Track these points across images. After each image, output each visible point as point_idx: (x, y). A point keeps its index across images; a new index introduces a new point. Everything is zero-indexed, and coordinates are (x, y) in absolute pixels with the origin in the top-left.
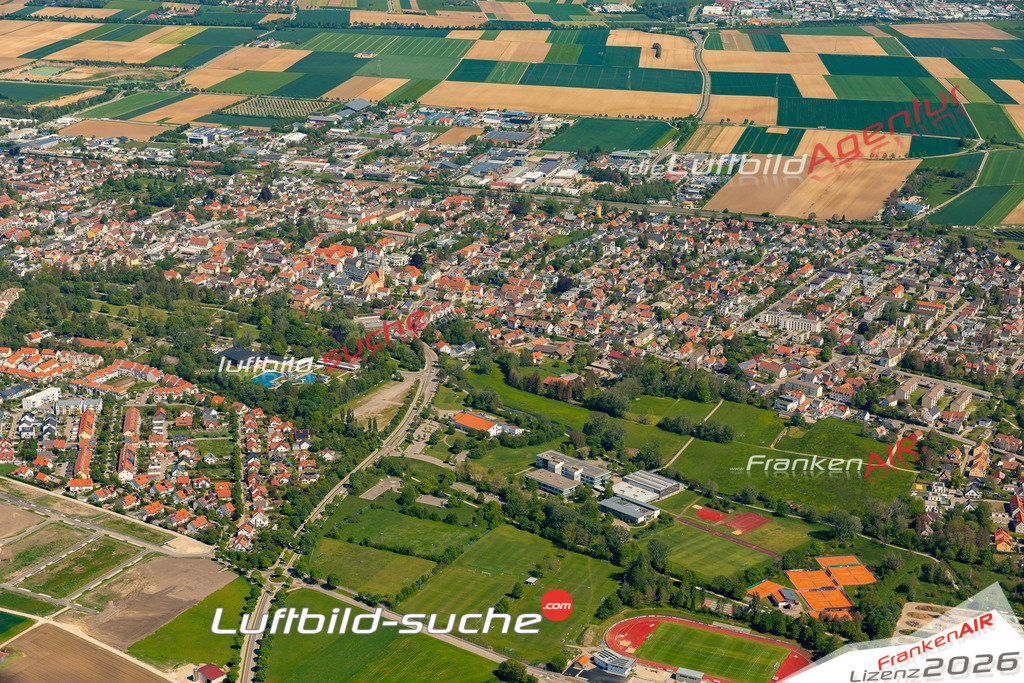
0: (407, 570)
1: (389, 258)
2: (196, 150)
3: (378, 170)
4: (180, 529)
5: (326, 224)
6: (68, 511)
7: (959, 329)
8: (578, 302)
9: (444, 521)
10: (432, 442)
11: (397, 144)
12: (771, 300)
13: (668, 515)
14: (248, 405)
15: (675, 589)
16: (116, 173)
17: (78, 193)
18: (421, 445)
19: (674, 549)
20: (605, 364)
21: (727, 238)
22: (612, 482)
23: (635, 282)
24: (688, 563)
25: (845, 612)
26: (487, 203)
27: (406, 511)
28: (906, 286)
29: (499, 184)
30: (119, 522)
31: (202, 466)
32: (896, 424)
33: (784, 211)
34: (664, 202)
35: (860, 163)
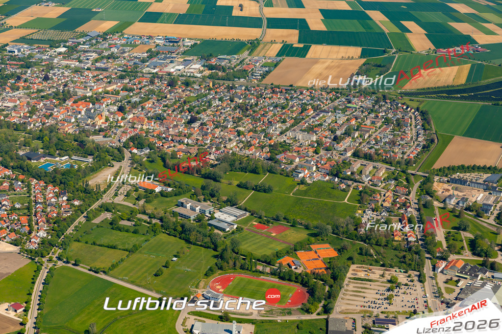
0: (114, 256)
1: (107, 108)
2: (12, 56)
3: (103, 66)
4: (2, 239)
5: (76, 92)
7: (381, 138)
8: (200, 128)
9: (133, 232)
10: (128, 195)
11: (113, 53)
12: (293, 126)
13: (241, 227)
14: (37, 179)
15: (243, 261)
18: (122, 197)
19: (243, 243)
20: (212, 157)
21: (272, 97)
22: (214, 213)
23: (227, 118)
24: (249, 249)
25: (323, 270)
26: (156, 81)
27: (114, 228)
28: (356, 118)
29: (162, 72)
31: (13, 209)
32: (350, 183)
33: (300, 84)
34: (243, 80)
35: (337, 61)
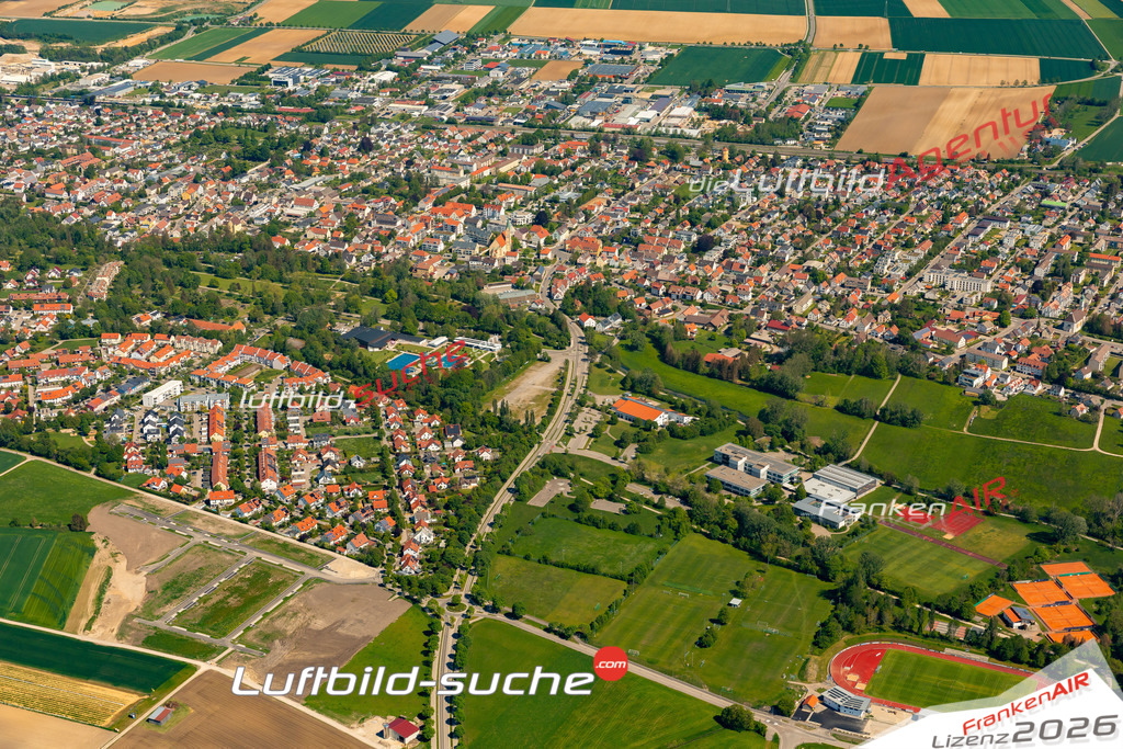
0: (595, 593)
1: (512, 216)
2: (283, 94)
3: (481, 113)
4: (338, 548)
5: (437, 178)
6: (212, 530)
8: (724, 263)
9: (625, 531)
10: (595, 434)
11: (495, 82)
12: (930, 255)
13: (870, 517)
15: (897, 610)
16: (201, 123)
17: (164, 148)
18: (584, 439)
19: (886, 558)
20: (765, 335)
22: (802, 480)
23: (780, 238)
24: (901, 575)
25: (1088, 632)
26: (604, 149)
27: (583, 520)
28: (1072, 235)
29: (612, 126)
30: (270, 541)
31: (349, 470)
32: (1095, 399)
33: (918, 150)
34: (793, 142)
35: (991, 91)
